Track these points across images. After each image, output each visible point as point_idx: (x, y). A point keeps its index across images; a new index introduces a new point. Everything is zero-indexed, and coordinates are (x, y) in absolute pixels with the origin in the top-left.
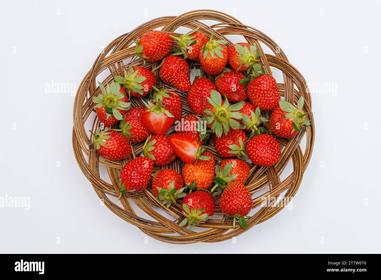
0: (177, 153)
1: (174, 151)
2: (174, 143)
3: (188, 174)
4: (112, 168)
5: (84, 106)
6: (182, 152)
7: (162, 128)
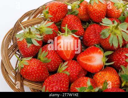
0: (85, 68)
1: (83, 68)
2: (82, 61)
3: (99, 78)
4: (34, 89)
5: (9, 49)
6: (89, 65)
7: (71, 52)
